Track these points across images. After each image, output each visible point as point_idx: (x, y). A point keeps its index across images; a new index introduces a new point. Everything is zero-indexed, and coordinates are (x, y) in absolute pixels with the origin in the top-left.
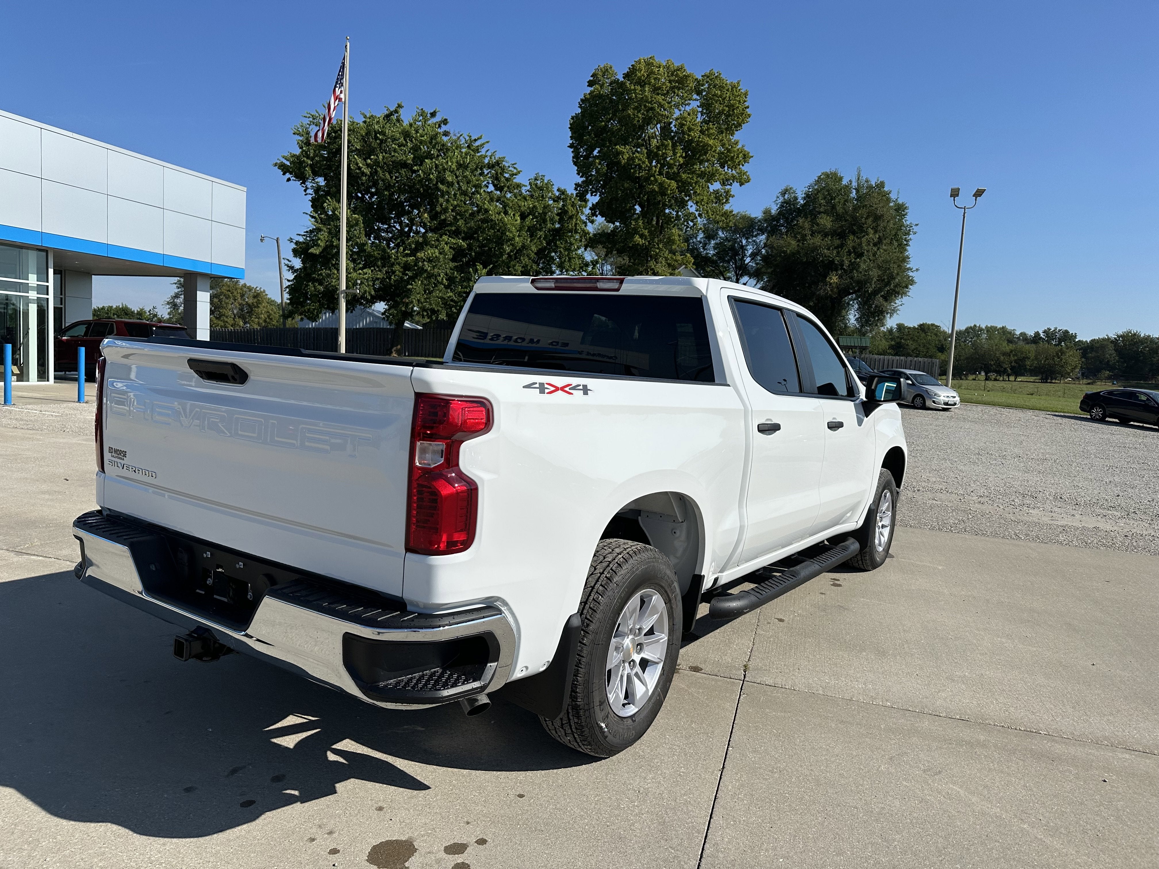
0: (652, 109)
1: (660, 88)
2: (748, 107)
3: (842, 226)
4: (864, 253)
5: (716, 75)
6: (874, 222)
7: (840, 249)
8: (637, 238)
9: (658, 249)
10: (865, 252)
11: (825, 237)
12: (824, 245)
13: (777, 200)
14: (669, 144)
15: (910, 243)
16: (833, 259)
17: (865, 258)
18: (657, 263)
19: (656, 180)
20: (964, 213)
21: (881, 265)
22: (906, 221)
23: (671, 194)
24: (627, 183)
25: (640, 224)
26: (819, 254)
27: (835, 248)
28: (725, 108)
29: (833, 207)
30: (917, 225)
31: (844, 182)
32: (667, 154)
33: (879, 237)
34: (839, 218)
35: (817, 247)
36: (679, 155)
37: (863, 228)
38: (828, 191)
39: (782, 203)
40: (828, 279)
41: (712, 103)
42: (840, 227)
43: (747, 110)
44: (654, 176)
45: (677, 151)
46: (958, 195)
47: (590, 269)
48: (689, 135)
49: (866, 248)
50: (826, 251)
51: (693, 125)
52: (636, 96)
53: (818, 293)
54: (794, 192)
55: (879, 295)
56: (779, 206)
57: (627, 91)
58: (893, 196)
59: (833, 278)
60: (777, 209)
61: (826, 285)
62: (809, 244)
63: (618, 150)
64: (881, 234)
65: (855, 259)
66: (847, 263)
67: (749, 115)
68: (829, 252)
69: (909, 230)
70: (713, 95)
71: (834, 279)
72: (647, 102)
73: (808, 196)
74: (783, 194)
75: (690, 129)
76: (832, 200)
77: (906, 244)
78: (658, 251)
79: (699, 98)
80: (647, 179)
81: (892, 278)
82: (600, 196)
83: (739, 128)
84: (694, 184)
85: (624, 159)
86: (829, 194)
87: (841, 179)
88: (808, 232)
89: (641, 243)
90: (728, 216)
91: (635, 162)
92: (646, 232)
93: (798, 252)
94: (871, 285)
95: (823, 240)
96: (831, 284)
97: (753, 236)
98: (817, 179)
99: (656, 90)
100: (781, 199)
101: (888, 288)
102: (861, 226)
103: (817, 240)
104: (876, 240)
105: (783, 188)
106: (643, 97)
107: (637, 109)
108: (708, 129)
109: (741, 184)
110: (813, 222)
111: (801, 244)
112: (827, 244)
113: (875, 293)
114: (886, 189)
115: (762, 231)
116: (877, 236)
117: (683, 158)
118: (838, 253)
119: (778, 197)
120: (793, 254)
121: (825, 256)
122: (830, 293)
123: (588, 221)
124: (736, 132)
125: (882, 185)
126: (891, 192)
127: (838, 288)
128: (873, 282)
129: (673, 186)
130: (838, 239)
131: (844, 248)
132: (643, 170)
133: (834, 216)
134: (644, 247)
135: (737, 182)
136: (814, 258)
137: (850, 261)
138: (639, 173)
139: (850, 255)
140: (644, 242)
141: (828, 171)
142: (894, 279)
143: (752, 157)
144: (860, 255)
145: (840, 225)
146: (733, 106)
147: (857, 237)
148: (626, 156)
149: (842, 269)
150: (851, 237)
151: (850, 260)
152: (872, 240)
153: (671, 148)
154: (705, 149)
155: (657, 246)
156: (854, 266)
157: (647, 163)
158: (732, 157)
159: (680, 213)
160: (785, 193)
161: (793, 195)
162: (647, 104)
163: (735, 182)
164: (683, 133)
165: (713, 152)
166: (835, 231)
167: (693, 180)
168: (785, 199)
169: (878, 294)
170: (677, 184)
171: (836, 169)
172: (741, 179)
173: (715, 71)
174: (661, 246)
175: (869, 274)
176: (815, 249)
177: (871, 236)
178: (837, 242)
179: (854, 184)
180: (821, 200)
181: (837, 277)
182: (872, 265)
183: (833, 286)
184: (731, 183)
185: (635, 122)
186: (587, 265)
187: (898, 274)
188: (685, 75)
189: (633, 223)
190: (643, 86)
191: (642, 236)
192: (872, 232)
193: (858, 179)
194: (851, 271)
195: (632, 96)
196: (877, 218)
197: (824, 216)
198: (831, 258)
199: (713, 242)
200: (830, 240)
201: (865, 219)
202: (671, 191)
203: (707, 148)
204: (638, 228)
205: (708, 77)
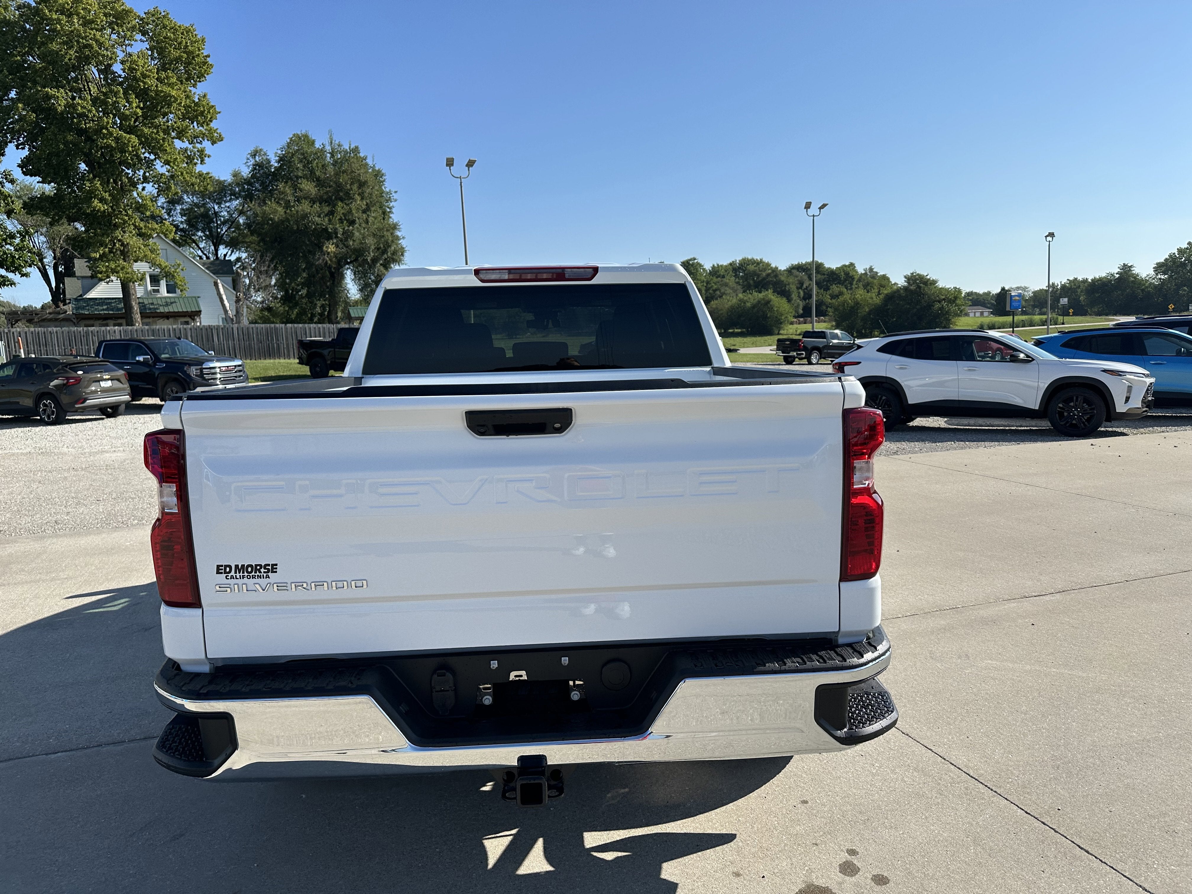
0: (90, 46)
1: (92, 22)
2: (208, 56)
3: (327, 193)
4: (355, 220)
5: (163, 14)
6: (359, 188)
7: (331, 217)
8: (96, 203)
9: (126, 216)
10: (357, 219)
11: (314, 204)
12: (314, 212)
13: (247, 162)
14: (119, 91)
15: (393, 210)
16: (326, 227)
17: (357, 225)
18: (124, 232)
19: (111, 134)
20: (461, 183)
21: (375, 233)
22: (385, 188)
23: (133, 151)
24: (71, 135)
25: (98, 185)
26: (310, 222)
27: (326, 215)
28: (182, 54)
29: (312, 172)
30: (396, 192)
31: (318, 145)
32: (118, 103)
33: (367, 204)
34: (320, 183)
35: (307, 214)
36: (134, 105)
37: (350, 194)
38: (303, 154)
39: (254, 165)
40: (325, 248)
41: (166, 47)
42: (325, 193)
43: (208, 59)
44: (107, 129)
45: (131, 100)
46: (452, 165)
47: (17, 241)
48: (144, 83)
49: (356, 215)
50: (317, 219)
51: (147, 71)
52: (62, 27)
53: (317, 263)
54: (265, 154)
55: (379, 264)
56: (251, 169)
57: (47, 20)
58: (369, 161)
59: (330, 246)
60: (250, 173)
61: (324, 255)
62: (297, 212)
63: (49, 94)
64: (368, 201)
65: (349, 227)
66: (340, 231)
67: (211, 65)
68: (320, 219)
69: (390, 197)
70: (165, 38)
71: (331, 248)
72: (79, 37)
73: (281, 159)
74: (254, 155)
75: (144, 76)
76: (308, 163)
77: (390, 212)
78: (126, 218)
79: (145, 40)
80: (98, 132)
81: (388, 245)
82: (29, 149)
83: (201, 80)
84: (161, 141)
85: (60, 105)
86: (305, 158)
87: (313, 142)
88: (291, 198)
89: (102, 209)
90: (204, 179)
91: (78, 110)
92: (107, 195)
93: (288, 220)
94: (369, 253)
95: (312, 207)
96: (328, 253)
97: (226, 202)
98: (288, 141)
99: (87, 23)
100: (252, 162)
101: (385, 256)
102: (347, 192)
103: (305, 207)
104: (364, 207)
105: (252, 149)
106: (72, 31)
107: (69, 44)
108: (168, 77)
109: (214, 143)
110: (295, 187)
111: (288, 211)
112: (317, 211)
113: (375, 260)
114: (362, 155)
115: (235, 195)
116: (365, 203)
117: (141, 109)
118: (330, 220)
119: (248, 159)
120: (282, 222)
121: (318, 224)
122: (329, 262)
123: (5, 181)
124: (198, 83)
125: (356, 150)
126: (366, 157)
127: (336, 257)
128: (371, 250)
129: (134, 142)
130: (327, 206)
131: (335, 215)
132: (90, 120)
133: (314, 182)
134: (107, 214)
135: (208, 140)
136: (306, 226)
137: (344, 229)
138: (85, 123)
139: (342, 223)
140: (106, 208)
141: (299, 133)
142: (390, 246)
143: (220, 113)
144: (352, 223)
145: (325, 191)
146: (192, 53)
147: (346, 204)
148: (63, 102)
149: (337, 237)
150: (340, 204)
151: (343, 227)
152: (360, 207)
153: (122, 96)
154: (167, 101)
155: (124, 212)
156: (348, 235)
157: (94, 112)
158: (202, 113)
159: (147, 174)
160: (255, 155)
161: (265, 158)
162: (81, 40)
163: (206, 140)
164: (135, 78)
165: (178, 104)
166: (321, 197)
167: (159, 135)
168: (256, 161)
169: (377, 263)
170: (139, 140)
171: (306, 131)
172: (213, 137)
173: (161, 9)
174: (130, 212)
175: (365, 242)
176: (305, 216)
177: (358, 202)
178: (326, 209)
179: (328, 148)
180: (298, 163)
181: (334, 246)
182: (367, 233)
183: (331, 256)
184: (201, 141)
185: (66, 60)
186: (12, 236)
187: (393, 241)
188: (123, 10)
189: (88, 184)
190: (70, 15)
191: (102, 200)
192: (359, 198)
193: (331, 143)
194: (346, 240)
195: (57, 27)
196: (362, 184)
197: (305, 181)
198: (324, 225)
199: (179, 208)
200: (319, 207)
201: (350, 185)
202: (132, 147)
203: (170, 100)
204: (96, 191)
205: (153, 15)
